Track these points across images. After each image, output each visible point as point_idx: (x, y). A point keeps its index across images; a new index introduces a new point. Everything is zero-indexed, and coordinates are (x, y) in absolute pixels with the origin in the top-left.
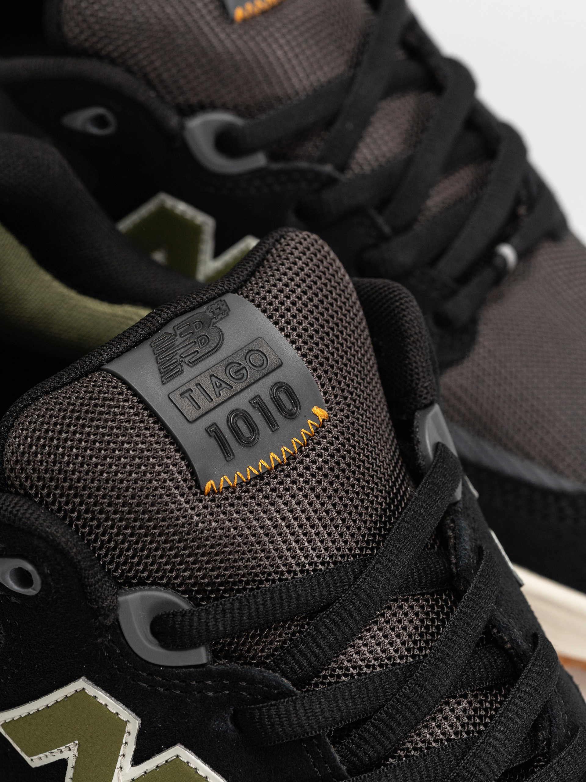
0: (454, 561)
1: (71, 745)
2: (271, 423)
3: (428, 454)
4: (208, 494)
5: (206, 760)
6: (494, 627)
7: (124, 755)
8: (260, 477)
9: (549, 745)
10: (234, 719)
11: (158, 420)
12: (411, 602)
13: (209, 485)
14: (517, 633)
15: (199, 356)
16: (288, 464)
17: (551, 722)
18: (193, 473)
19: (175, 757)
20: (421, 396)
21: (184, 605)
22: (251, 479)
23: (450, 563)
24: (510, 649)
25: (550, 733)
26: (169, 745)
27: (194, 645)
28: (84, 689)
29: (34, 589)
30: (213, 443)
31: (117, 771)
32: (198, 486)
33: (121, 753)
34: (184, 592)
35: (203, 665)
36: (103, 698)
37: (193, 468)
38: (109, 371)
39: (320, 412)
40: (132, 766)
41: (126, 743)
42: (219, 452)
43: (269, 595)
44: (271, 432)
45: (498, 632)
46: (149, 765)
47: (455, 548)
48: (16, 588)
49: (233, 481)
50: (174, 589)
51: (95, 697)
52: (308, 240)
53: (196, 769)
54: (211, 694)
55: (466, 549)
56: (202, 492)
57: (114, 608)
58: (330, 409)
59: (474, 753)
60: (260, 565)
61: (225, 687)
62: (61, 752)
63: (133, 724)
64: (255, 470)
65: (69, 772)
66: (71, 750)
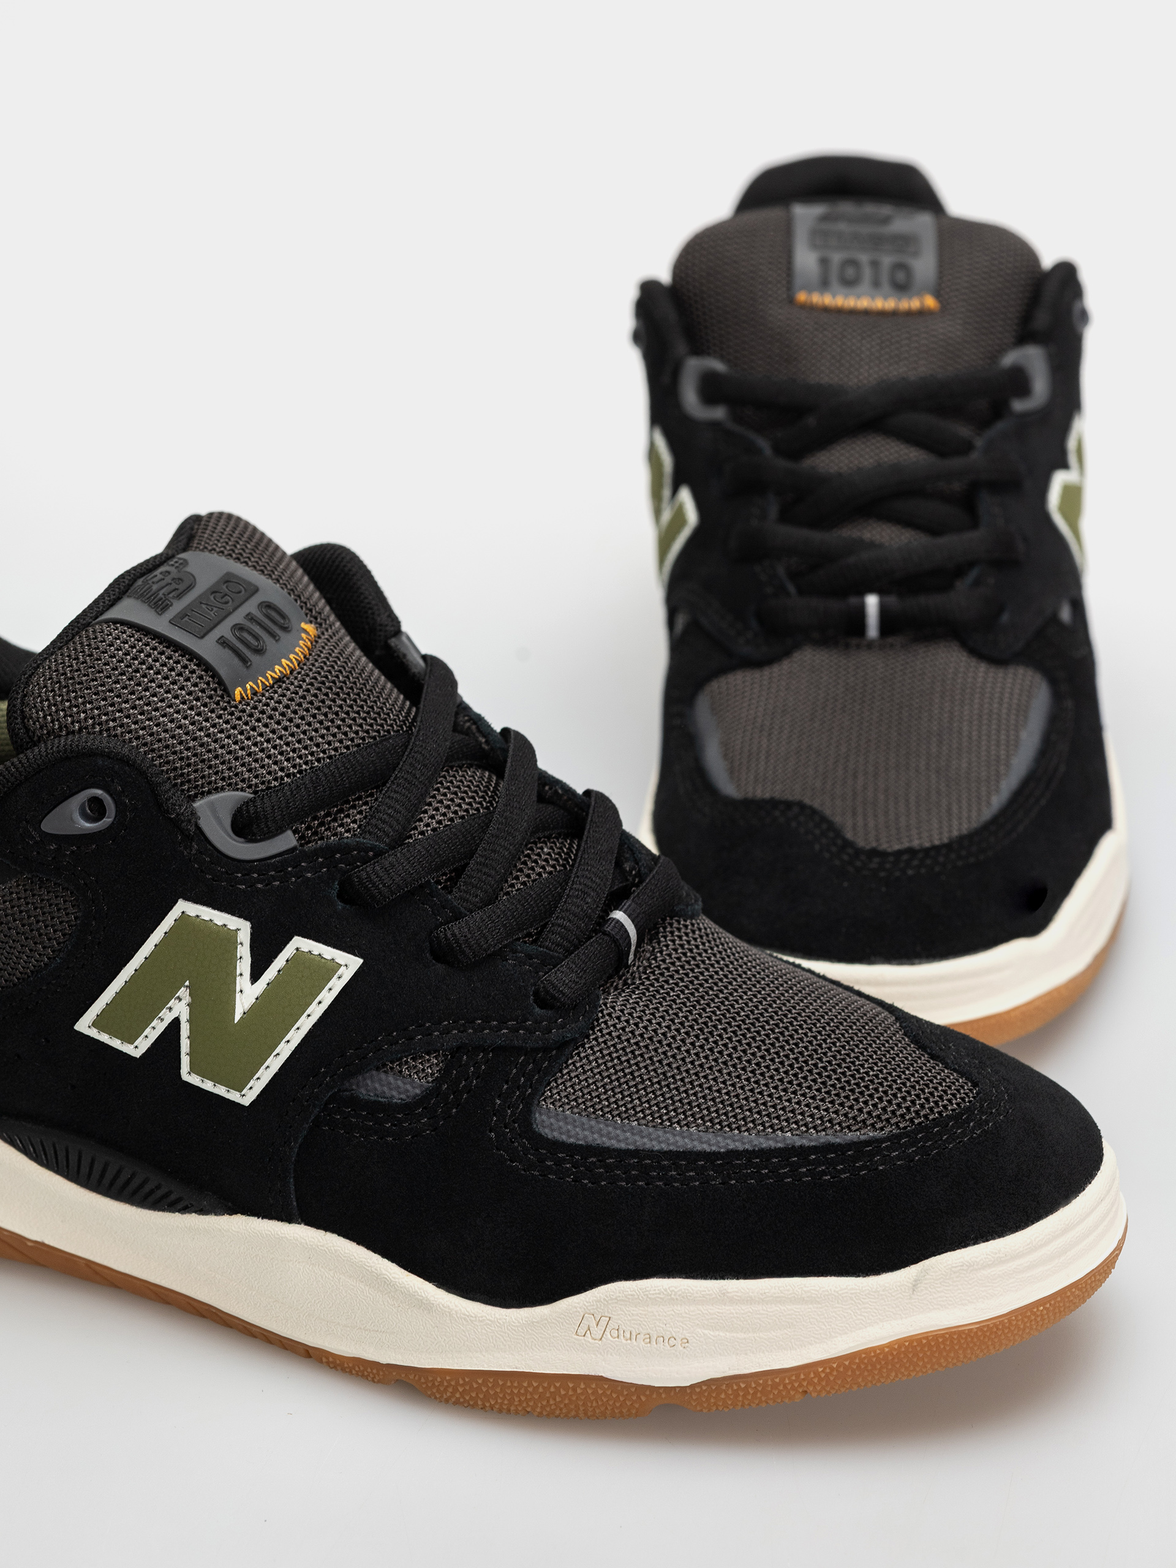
0: (484, 740)
1: (182, 993)
2: (273, 635)
3: (418, 663)
4: (241, 702)
5: (326, 943)
6: (544, 785)
7: (241, 975)
8: (281, 679)
10: (341, 895)
11: (169, 644)
13: (238, 692)
15: (179, 591)
17: (632, 850)
18: (221, 683)
19: (295, 952)
22: (273, 684)
27: (280, 831)
28: (183, 912)
29: (108, 818)
30: (227, 652)
31: (238, 995)
32: (229, 696)
33: (238, 973)
35: (294, 849)
36: (207, 914)
37: (219, 678)
39: (308, 628)
40: (252, 984)
41: (241, 958)
42: (237, 661)
44: (274, 642)
46: (270, 974)
49: (258, 687)
51: (198, 916)
52: (222, 541)
53: (320, 955)
54: (309, 875)
61: (322, 865)
62: (170, 1009)
63: (242, 929)
64: (274, 675)
65: (185, 1030)
66: (180, 999)
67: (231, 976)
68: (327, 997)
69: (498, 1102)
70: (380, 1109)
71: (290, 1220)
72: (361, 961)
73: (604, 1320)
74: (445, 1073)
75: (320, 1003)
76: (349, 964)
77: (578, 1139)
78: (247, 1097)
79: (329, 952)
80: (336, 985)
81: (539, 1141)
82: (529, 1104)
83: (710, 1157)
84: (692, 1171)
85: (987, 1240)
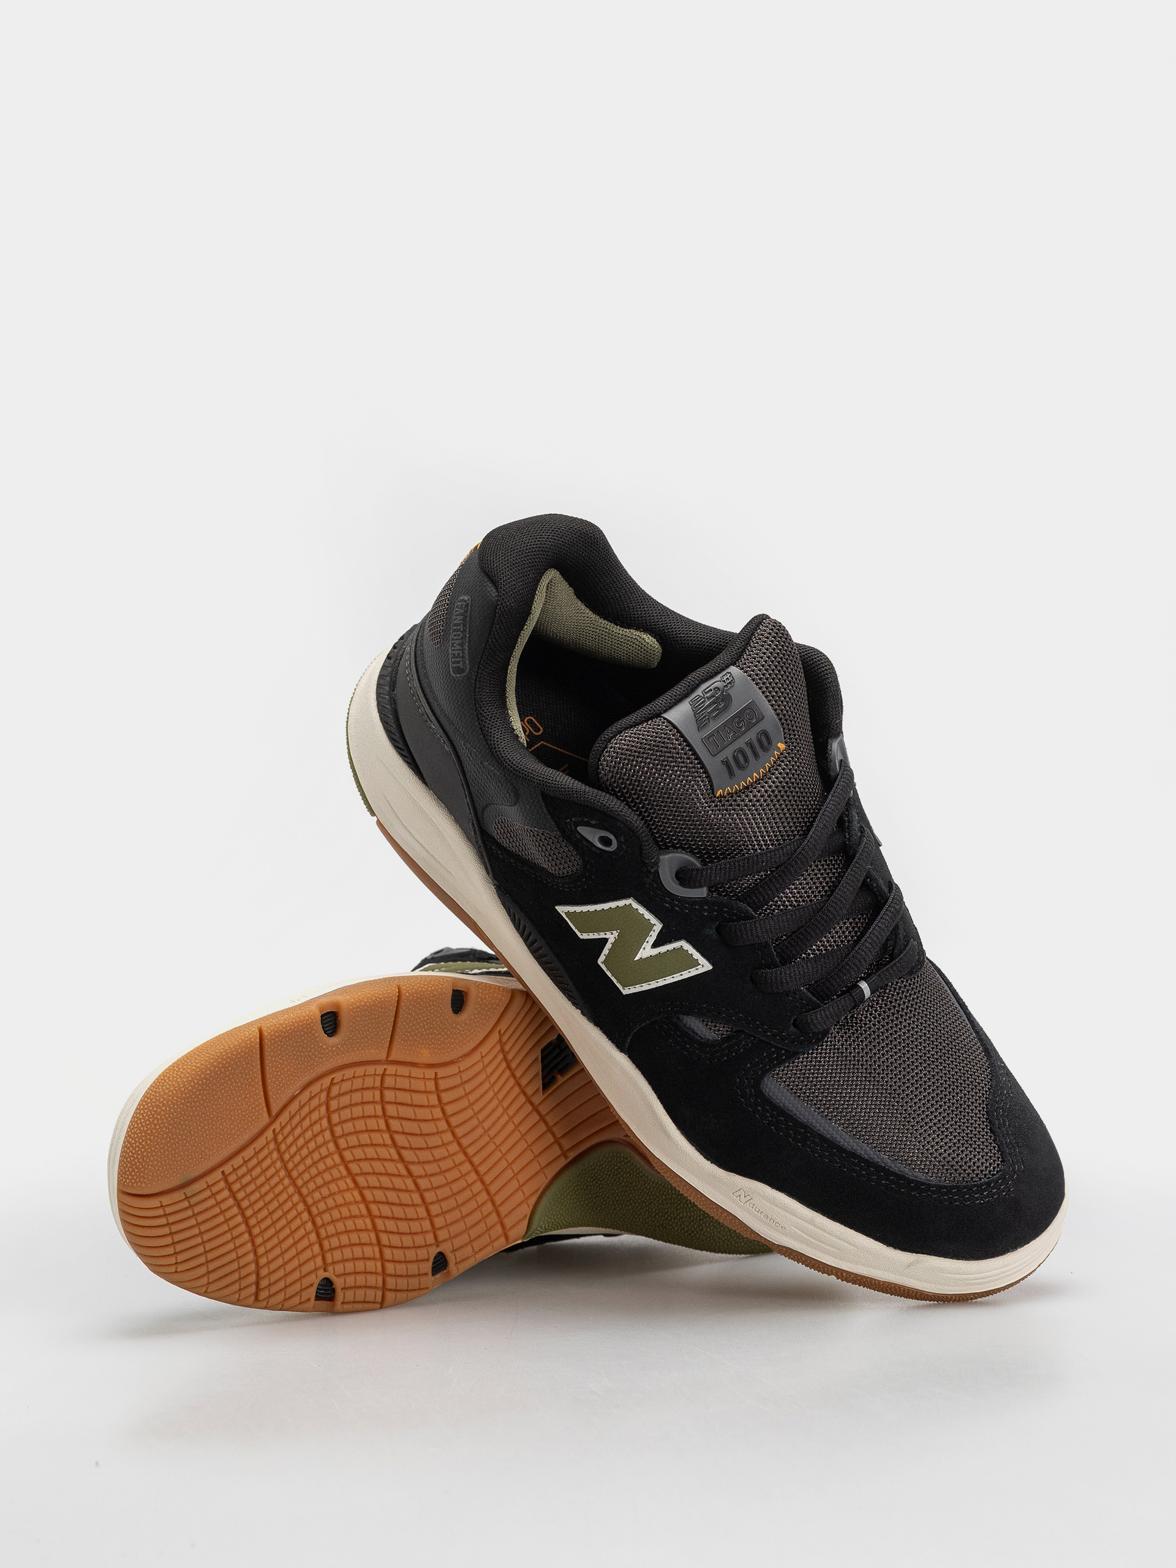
1: (614, 932)
3: (836, 768)
4: (718, 798)
5: (698, 951)
7: (647, 942)
8: (747, 788)
9: (893, 950)
10: (717, 929)
11: (695, 753)
12: (823, 862)
13: (719, 792)
14: (881, 881)
16: (762, 780)
18: (712, 786)
19: (680, 947)
20: (833, 729)
21: (698, 864)
22: (742, 789)
23: (845, 837)
24: (876, 891)
25: (895, 943)
26: (677, 939)
27: (700, 886)
28: (630, 904)
29: (612, 848)
30: (725, 768)
31: (642, 948)
32: (713, 793)
33: (647, 940)
34: (699, 858)
35: (704, 898)
36: (642, 910)
37: (712, 783)
38: (665, 719)
39: (782, 746)
40: (651, 948)
41: (651, 936)
42: (727, 774)
43: (746, 860)
44: (755, 761)
45: (870, 881)
46: (663, 949)
47: (848, 829)
48: (600, 846)
49: (732, 791)
50: (692, 852)
51: (637, 909)
53: (692, 954)
54: (706, 914)
55: (855, 830)
56: (715, 797)
57: (656, 863)
58: (786, 743)
59: (853, 955)
60: (743, 841)
61: (715, 911)
62: (606, 934)
63: (658, 926)
64: (744, 784)
65: (608, 946)
66: (612, 934)
67: (643, 940)
68: (686, 975)
69: (749, 1065)
70: (689, 1037)
71: (622, 1051)
72: (711, 967)
73: (749, 1198)
74: (728, 1038)
75: (681, 975)
76: (705, 966)
77: (781, 1102)
78: (626, 991)
79: (697, 955)
80: (693, 972)
81: (760, 1094)
82: (765, 1072)
83: (841, 1150)
84: (828, 1152)
85: (958, 1259)
